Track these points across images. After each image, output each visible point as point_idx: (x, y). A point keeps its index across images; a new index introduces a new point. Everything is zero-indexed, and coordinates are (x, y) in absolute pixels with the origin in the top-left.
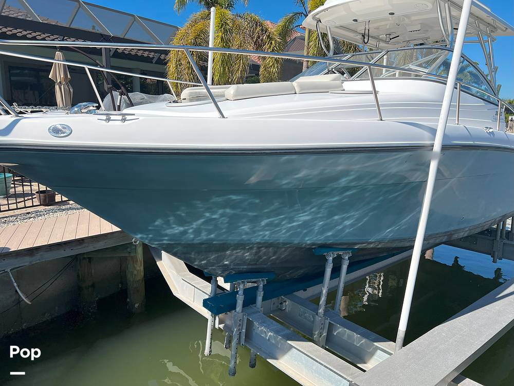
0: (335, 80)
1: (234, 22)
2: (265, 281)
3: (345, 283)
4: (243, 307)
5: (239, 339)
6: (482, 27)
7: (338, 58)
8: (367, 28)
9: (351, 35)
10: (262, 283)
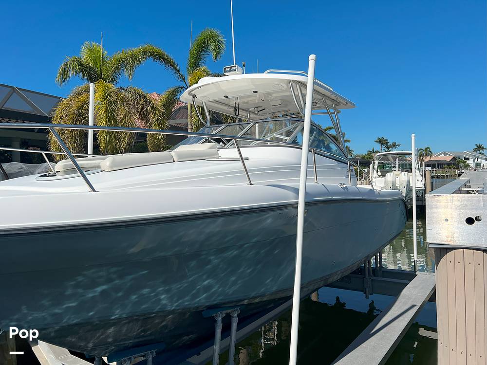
0: (211, 148)
1: (118, 94)
2: (155, 354)
8: (237, 103)
9: (225, 108)
10: (151, 356)
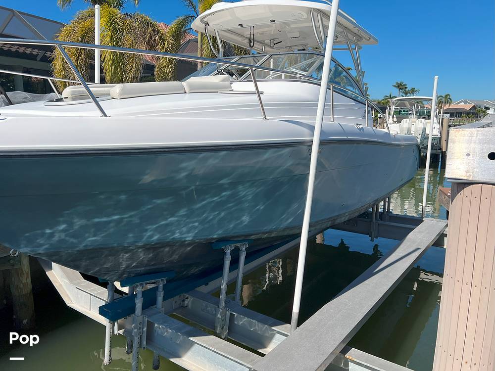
0: (223, 80)
1: (123, 21)
2: (165, 281)
3: (243, 274)
4: (143, 310)
5: (140, 343)
6: (350, 36)
7: (228, 60)
8: (252, 33)
9: (239, 39)
10: (162, 283)
